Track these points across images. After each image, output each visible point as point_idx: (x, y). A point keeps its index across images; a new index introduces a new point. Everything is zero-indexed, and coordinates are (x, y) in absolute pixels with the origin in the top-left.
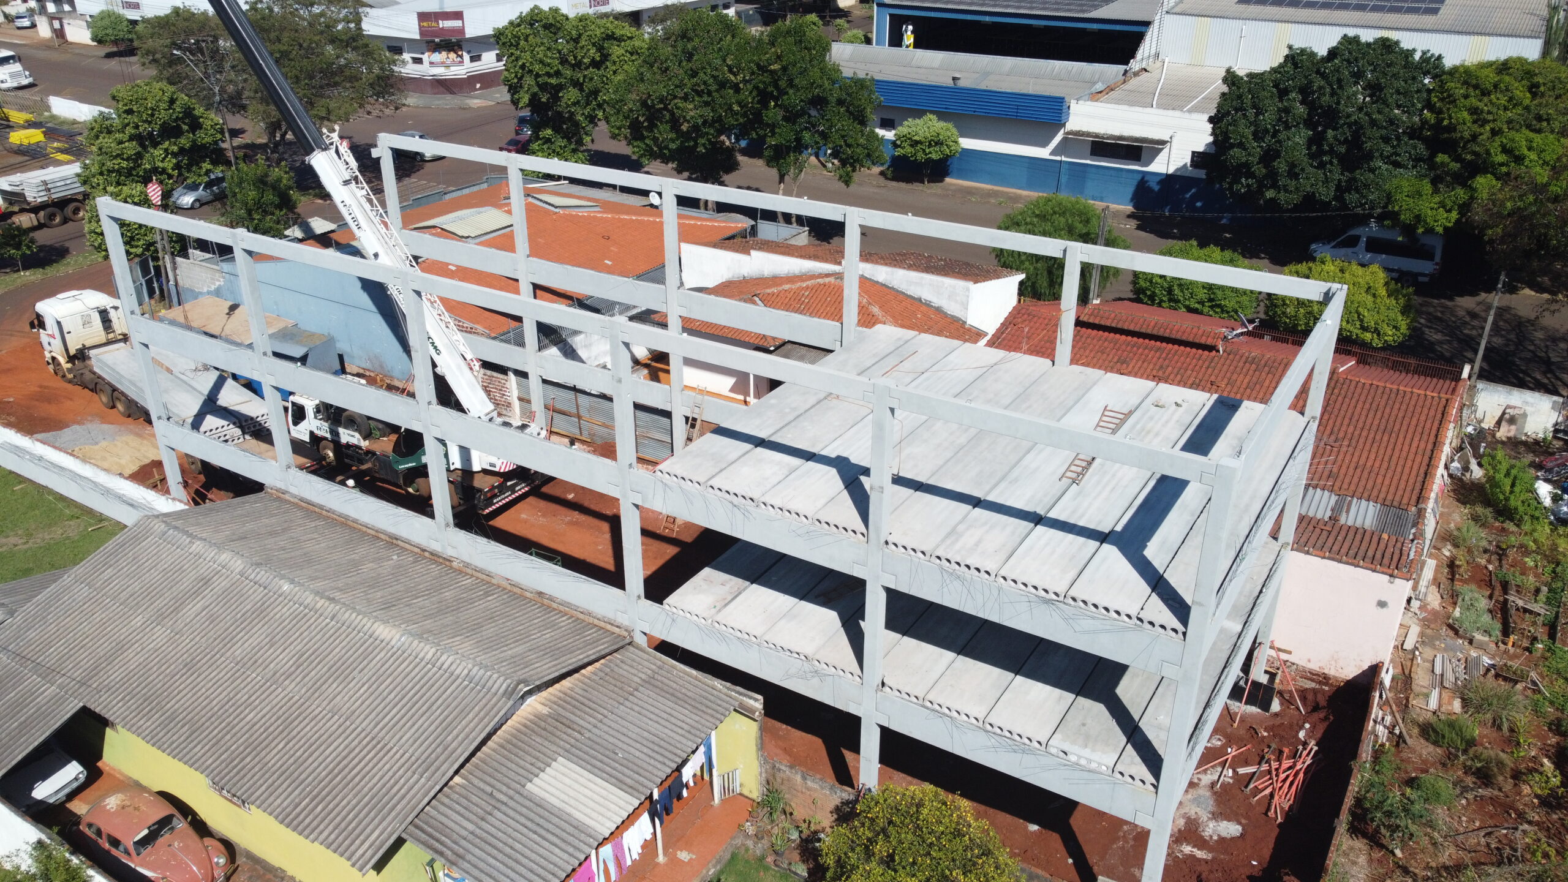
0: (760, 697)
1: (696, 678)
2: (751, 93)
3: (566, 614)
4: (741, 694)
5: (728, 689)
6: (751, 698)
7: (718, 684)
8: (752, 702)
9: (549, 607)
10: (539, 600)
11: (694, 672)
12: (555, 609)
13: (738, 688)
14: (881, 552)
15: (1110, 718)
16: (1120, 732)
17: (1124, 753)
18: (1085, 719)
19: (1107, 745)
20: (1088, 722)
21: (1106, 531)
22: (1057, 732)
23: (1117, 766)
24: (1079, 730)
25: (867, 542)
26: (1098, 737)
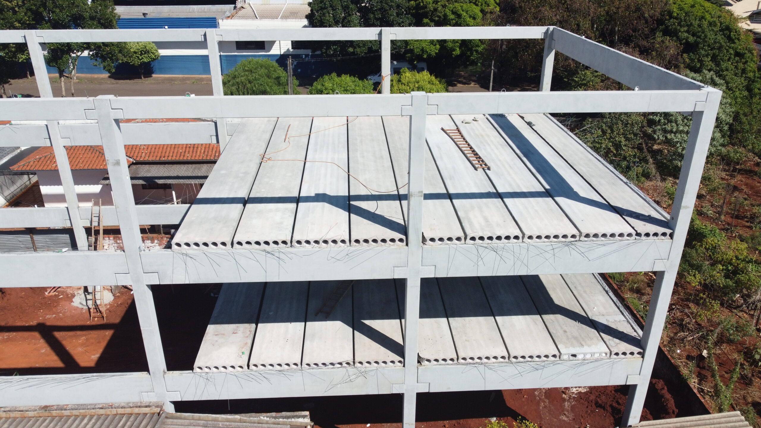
0: (307, 413)
1: (240, 421)
2: (26, 14)
3: (84, 417)
4: (288, 417)
5: (275, 418)
6: (299, 417)
7: (264, 417)
8: (301, 420)
9: (61, 417)
10: (47, 414)
11: (237, 417)
12: (69, 417)
13: (284, 414)
14: (421, 250)
15: (573, 321)
16: (588, 327)
17: (605, 340)
18: (562, 328)
19: (591, 339)
20: (565, 328)
21: (544, 190)
22: (557, 344)
23: (612, 350)
24: (567, 336)
25: (407, 245)
26: (581, 336)
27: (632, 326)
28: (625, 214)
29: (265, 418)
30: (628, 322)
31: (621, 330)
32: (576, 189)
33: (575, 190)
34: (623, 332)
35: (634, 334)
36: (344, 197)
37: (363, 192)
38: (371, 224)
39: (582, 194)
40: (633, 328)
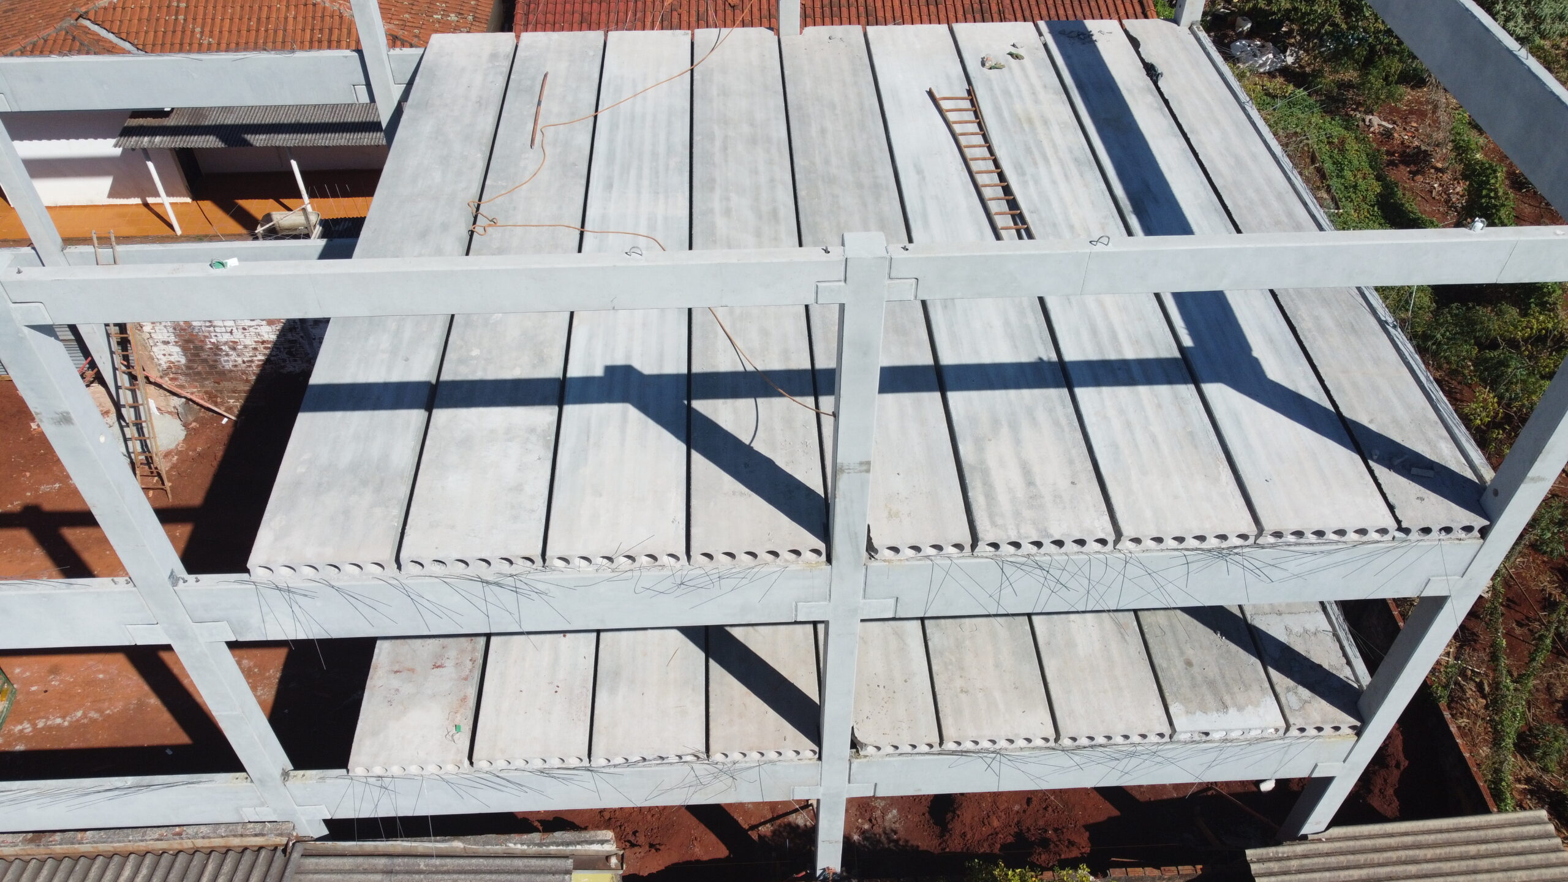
0: (610, 834)
3: (124, 858)
4: (567, 844)
5: (540, 844)
6: (592, 842)
7: (515, 843)
8: (595, 847)
9: (74, 860)
12: (90, 860)
13: (558, 836)
14: (864, 571)
15: (1209, 630)
16: (1241, 651)
17: (1278, 689)
18: (1182, 653)
19: (1247, 687)
20: (1190, 653)
21: (1176, 354)
22: (1169, 701)
23: (1291, 721)
24: (1193, 678)
25: (829, 560)
26: (1224, 677)
27: (1342, 648)
28: (1375, 457)
29: (519, 846)
30: (1336, 635)
31: (1317, 661)
32: (1260, 350)
33: (1255, 354)
34: (1320, 666)
35: (1345, 673)
36: (677, 377)
37: (724, 362)
38: (742, 494)
39: (1274, 371)
40: (1345, 655)
